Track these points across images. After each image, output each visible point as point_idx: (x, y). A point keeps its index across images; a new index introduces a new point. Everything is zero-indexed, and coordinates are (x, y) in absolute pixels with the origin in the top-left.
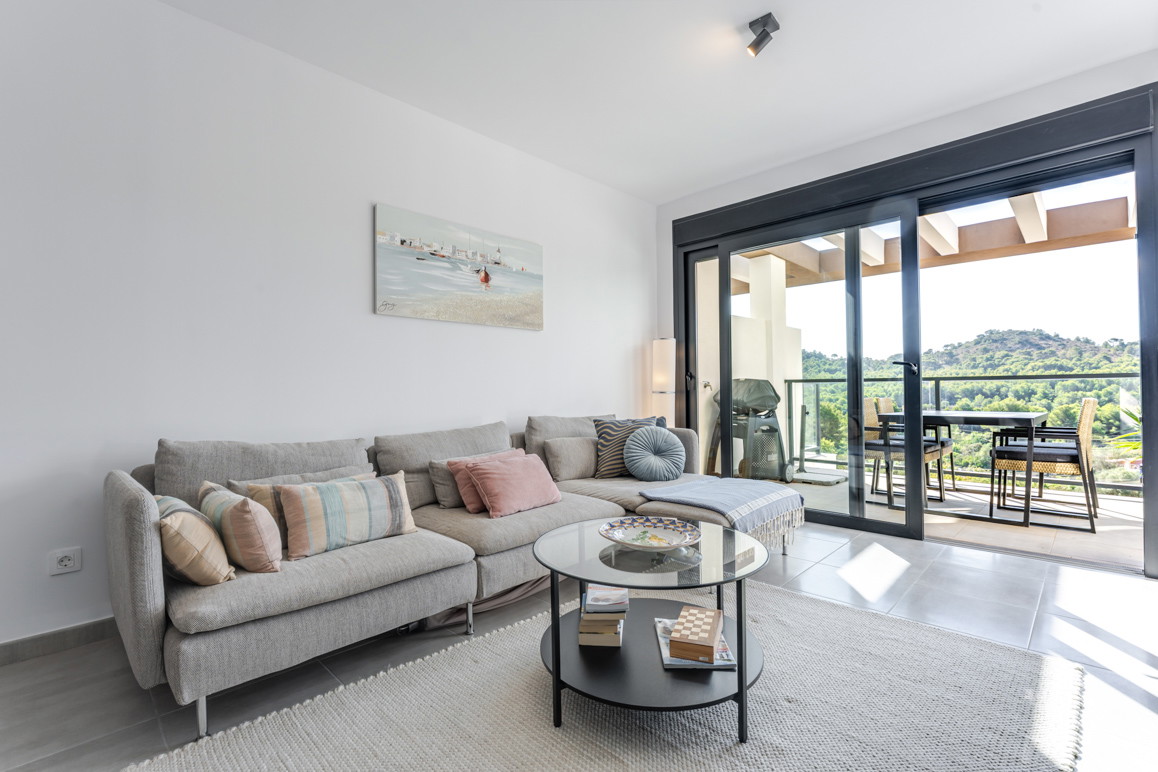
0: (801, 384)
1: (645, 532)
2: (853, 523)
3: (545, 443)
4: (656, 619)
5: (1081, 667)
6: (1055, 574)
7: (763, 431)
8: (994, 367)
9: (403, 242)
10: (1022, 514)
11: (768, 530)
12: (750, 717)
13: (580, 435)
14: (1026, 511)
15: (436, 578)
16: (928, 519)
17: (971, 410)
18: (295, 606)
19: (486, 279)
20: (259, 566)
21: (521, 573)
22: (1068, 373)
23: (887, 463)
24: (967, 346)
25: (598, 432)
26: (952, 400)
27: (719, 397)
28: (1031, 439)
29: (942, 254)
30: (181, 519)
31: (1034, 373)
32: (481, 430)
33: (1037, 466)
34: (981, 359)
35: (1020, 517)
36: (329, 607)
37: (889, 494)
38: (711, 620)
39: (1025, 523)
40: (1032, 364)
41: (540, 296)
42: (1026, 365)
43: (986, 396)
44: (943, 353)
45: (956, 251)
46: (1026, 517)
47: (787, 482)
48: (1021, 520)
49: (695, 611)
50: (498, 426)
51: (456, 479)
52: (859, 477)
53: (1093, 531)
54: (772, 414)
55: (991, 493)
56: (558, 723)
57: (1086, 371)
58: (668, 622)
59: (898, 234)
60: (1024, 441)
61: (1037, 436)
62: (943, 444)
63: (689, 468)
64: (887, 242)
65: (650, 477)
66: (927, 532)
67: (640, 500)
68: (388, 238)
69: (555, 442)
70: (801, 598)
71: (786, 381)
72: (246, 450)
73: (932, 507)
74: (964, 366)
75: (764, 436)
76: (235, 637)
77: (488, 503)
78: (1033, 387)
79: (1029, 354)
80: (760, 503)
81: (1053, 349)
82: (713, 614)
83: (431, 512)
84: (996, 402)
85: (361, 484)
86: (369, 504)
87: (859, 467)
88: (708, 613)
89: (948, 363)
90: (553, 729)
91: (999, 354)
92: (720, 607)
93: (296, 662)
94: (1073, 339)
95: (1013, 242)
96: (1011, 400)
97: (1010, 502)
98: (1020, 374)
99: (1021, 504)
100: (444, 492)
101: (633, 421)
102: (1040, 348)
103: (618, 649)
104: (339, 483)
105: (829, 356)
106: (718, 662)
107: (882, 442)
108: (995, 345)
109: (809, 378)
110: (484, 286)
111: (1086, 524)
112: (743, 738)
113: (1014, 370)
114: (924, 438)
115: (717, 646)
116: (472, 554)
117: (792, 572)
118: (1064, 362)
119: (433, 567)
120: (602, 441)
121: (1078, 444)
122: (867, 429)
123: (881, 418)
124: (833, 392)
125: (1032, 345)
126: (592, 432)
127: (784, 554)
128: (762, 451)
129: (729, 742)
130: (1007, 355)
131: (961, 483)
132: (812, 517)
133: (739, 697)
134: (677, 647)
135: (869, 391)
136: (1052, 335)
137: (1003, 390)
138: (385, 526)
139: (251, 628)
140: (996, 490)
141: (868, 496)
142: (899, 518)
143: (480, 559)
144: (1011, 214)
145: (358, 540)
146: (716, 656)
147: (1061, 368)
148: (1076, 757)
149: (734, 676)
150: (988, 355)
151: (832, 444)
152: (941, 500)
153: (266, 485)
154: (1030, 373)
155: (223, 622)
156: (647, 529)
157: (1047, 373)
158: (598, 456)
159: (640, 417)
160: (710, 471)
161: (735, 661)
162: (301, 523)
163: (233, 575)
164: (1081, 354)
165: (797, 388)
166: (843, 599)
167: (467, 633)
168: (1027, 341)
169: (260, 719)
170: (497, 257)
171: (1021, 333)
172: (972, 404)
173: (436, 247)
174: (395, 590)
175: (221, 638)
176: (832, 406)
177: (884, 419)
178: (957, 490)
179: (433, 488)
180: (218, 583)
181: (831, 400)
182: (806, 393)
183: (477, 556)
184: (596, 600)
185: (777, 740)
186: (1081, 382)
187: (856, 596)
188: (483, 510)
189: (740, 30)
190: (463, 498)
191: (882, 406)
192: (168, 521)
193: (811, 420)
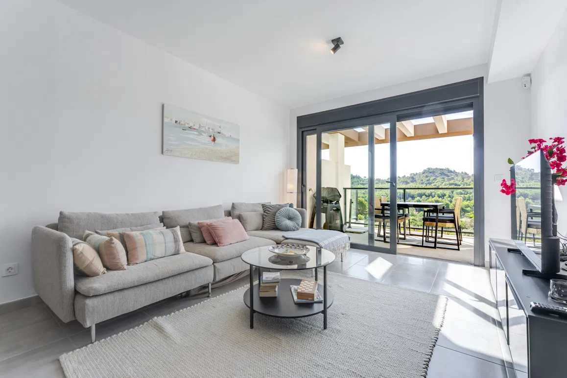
0: (350, 190)
1: (287, 250)
2: (370, 248)
3: (240, 214)
4: (291, 286)
5: (447, 297)
6: (446, 266)
7: (334, 210)
8: (430, 184)
9: (176, 122)
10: (434, 244)
11: (336, 250)
12: (328, 320)
13: (255, 211)
14: (435, 242)
15: (196, 272)
16: (399, 247)
17: (420, 202)
18: (136, 284)
19: (214, 140)
20: (117, 267)
21: (233, 270)
22: (458, 187)
23: (384, 224)
24: (419, 174)
25: (263, 210)
26: (413, 197)
27: (316, 195)
28: (437, 214)
29: (408, 136)
30: (82, 246)
31: (446, 187)
32: (211, 208)
33: (439, 224)
34: (425, 180)
35: (433, 245)
36: (151, 284)
37: (384, 237)
38: (313, 285)
39: (435, 247)
40: (445, 183)
41: (238, 148)
42: (442, 183)
43: (426, 196)
44: (410, 177)
45: (413, 135)
46: (435, 245)
47: (343, 232)
48: (433, 246)
49: (307, 282)
50: (219, 206)
51: (202, 230)
52: (373, 229)
53: (459, 250)
54: (338, 202)
55: (423, 236)
56: (252, 327)
57: (465, 187)
58: (296, 287)
59: (389, 127)
60: (435, 214)
61: (440, 212)
62: (406, 216)
63: (303, 226)
64: (386, 129)
65: (287, 229)
66: (398, 251)
67: (283, 239)
68: (169, 119)
69: (245, 214)
70: (348, 278)
71: (344, 188)
72: (103, 217)
73: (401, 241)
74: (418, 183)
75: (334, 212)
76: (110, 297)
77: (217, 240)
78: (445, 192)
79: (443, 178)
80: (332, 239)
81: (452, 176)
82: (314, 282)
83: (191, 245)
84: (431, 199)
85: (161, 232)
86: (165, 240)
87: (372, 225)
88: (312, 282)
89: (412, 182)
90: (250, 330)
91: (432, 178)
92: (316, 279)
93: (136, 309)
94: (460, 172)
95: (435, 133)
96: (436, 198)
97: (430, 239)
98: (440, 187)
99: (433, 240)
100: (195, 236)
101: (279, 205)
102: (448, 176)
103: (275, 298)
104: (151, 231)
105: (363, 178)
106: (316, 300)
107: (382, 215)
108: (430, 174)
109: (354, 187)
110: (213, 143)
111: (456, 247)
112: (325, 328)
113: (438, 185)
114: (399, 213)
115: (316, 295)
116: (212, 262)
117: (345, 268)
118: (457, 182)
119: (195, 267)
120: (265, 214)
121: (454, 215)
122: (376, 209)
123: (382, 205)
124: (364, 194)
125: (445, 175)
126: (261, 210)
127: (342, 261)
128: (333, 220)
129: (320, 330)
130: (435, 179)
131: (413, 232)
132: (353, 246)
133: (324, 312)
134: (300, 295)
135: (377, 193)
136: (453, 170)
137: (433, 194)
138: (172, 250)
139: (116, 294)
140: (425, 235)
141: (376, 237)
142: (387, 246)
143: (215, 264)
144: (433, 121)
145: (160, 256)
146: (315, 298)
147: (456, 185)
148: (441, 326)
149: (322, 305)
150: (428, 179)
151: (364, 217)
152: (404, 239)
153: (116, 232)
154: (444, 187)
155: (104, 291)
156: (288, 249)
157: (450, 187)
158: (263, 220)
159: (282, 203)
160: (311, 226)
161: (322, 299)
162: (135, 248)
163: (106, 272)
164: (463, 179)
165: (349, 191)
166: (365, 277)
167: (208, 297)
168: (443, 173)
169: (120, 333)
170: (219, 130)
171: (441, 169)
172: (421, 200)
173: (191, 124)
174: (178, 277)
175: (104, 298)
176: (363, 200)
177: (383, 205)
178: (411, 235)
179: (190, 234)
180: (99, 275)
181: (363, 197)
182: (352, 194)
183: (214, 263)
184: (267, 278)
185: (338, 328)
186: (463, 191)
187: (371, 276)
188: (215, 243)
189: (328, 42)
190: (205, 238)
191: (382, 199)
192: (77, 247)
193: (354, 206)
